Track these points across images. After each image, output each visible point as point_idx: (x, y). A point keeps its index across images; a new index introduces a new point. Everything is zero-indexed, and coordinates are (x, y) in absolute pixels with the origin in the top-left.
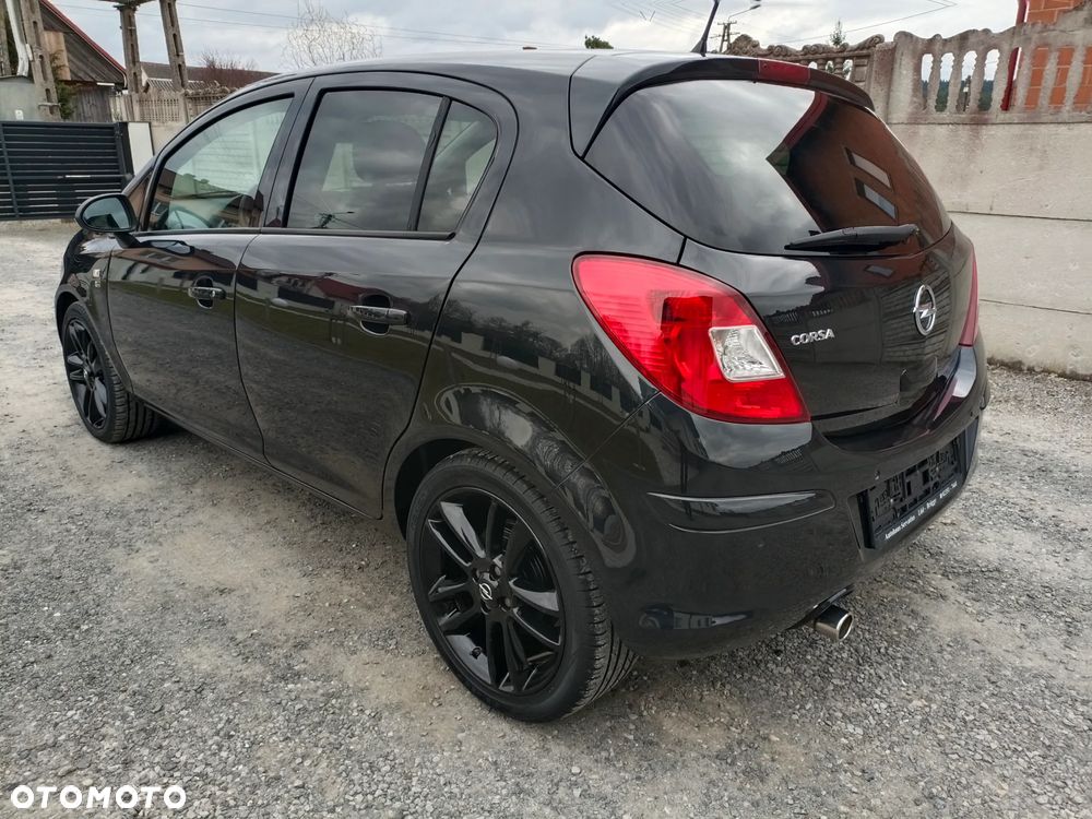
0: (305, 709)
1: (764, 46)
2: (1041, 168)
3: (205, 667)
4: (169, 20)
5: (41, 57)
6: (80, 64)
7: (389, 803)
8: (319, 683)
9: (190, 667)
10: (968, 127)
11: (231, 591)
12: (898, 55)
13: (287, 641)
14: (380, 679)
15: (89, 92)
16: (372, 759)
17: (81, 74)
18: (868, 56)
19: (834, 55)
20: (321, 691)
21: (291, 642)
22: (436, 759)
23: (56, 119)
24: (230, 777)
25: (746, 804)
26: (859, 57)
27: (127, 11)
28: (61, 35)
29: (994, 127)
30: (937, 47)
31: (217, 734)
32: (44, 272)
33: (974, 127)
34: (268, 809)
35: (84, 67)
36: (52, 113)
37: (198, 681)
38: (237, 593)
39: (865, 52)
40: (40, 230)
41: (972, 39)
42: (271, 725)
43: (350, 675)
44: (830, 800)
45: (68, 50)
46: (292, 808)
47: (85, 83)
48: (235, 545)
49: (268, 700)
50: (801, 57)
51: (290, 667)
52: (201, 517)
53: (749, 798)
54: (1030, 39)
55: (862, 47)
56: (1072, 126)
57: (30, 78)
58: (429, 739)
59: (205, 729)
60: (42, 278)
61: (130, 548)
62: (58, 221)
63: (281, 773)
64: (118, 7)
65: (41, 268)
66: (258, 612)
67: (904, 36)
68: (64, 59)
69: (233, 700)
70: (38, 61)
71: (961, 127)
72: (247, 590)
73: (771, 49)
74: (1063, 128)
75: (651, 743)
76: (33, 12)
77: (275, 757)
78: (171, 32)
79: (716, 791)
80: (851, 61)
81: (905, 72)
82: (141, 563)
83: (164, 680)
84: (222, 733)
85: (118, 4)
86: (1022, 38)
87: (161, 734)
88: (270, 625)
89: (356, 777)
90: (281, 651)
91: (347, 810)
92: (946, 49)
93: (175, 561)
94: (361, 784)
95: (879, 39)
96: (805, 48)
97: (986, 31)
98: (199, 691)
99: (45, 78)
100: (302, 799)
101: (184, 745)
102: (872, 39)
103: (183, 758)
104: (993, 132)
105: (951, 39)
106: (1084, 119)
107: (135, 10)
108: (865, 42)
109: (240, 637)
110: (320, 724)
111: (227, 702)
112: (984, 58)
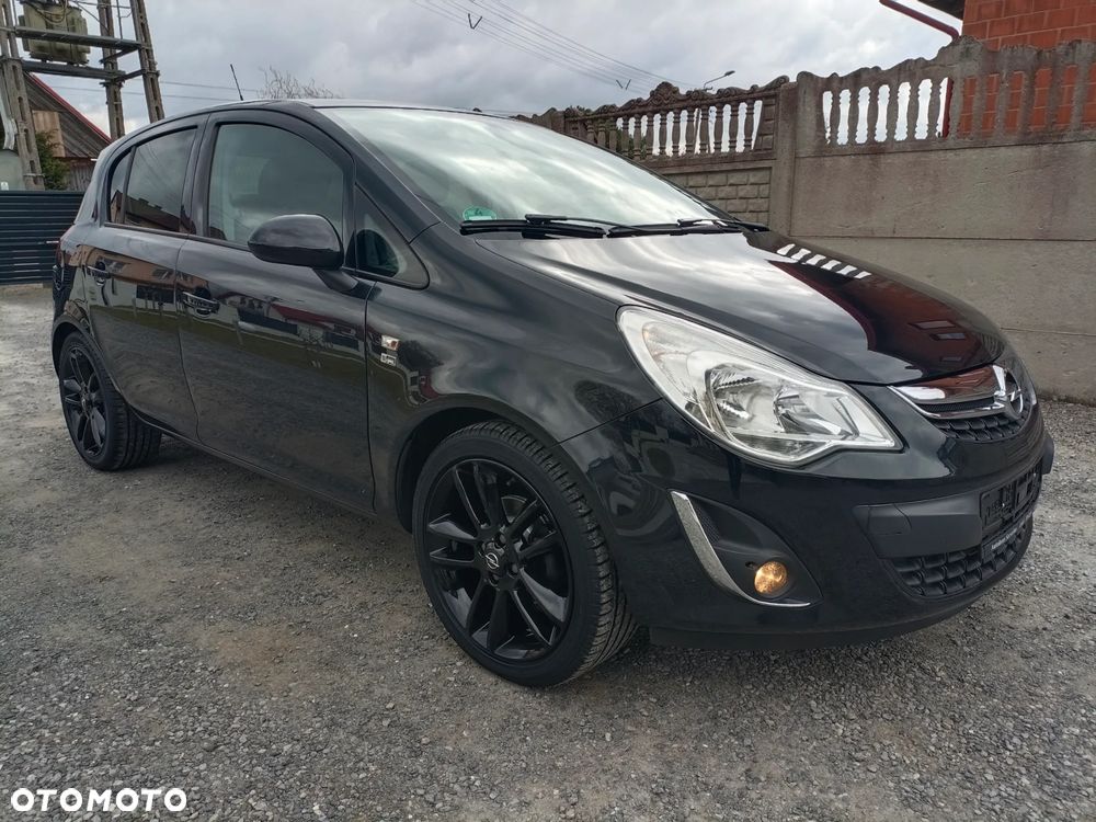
0: (152, 668)
1: (683, 92)
2: (934, 192)
3: (68, 638)
4: (151, 93)
5: (26, 131)
6: (74, 141)
7: (206, 736)
8: (171, 648)
9: (53, 639)
10: (868, 157)
11: (112, 578)
12: (801, 93)
13: (151, 617)
14: (231, 644)
15: (82, 167)
16: (204, 704)
17: (75, 151)
18: (775, 96)
19: (745, 97)
20: (171, 654)
21: (156, 617)
22: (262, 702)
23: (40, 187)
24: (63, 722)
25: (540, 726)
26: (767, 97)
27: (112, 88)
28: (56, 114)
29: (891, 156)
30: (835, 84)
31: (62, 689)
32: (14, 329)
33: (873, 156)
34: (91, 746)
35: (78, 144)
36: (36, 182)
37: (58, 648)
38: (117, 580)
39: (772, 92)
40: (21, 295)
41: (864, 76)
42: (116, 681)
43: (203, 641)
44: (621, 721)
45: (63, 129)
46: (114, 743)
47: (79, 159)
48: (126, 543)
49: (119, 662)
50: (716, 100)
51: (149, 636)
52: (102, 521)
53: (545, 722)
54: (915, 74)
55: (768, 88)
56: (958, 152)
57: (15, 151)
58: (263, 688)
59: (51, 686)
60: (11, 334)
61: (26, 547)
62: (41, 285)
63: (113, 718)
64: (104, 84)
65: (11, 326)
66: (131, 595)
67: (804, 76)
68: (59, 137)
69: (85, 663)
70: (22, 134)
71: (861, 157)
72: (127, 578)
73: (689, 93)
74: (950, 155)
75: (469, 683)
76: (18, 88)
77: (111, 705)
78: (154, 106)
79: (516, 717)
80: (761, 102)
81: (809, 109)
82: (35, 559)
83: (24, 650)
84: (66, 689)
85: (103, 81)
86: (908, 73)
87: (9, 691)
88: (141, 604)
89: (182, 719)
90: (144, 624)
91: (164, 744)
92: (843, 86)
93: (66, 557)
94: (185, 724)
95: (784, 79)
96: (719, 91)
97: (876, 69)
98: (57, 656)
99: (30, 150)
100: (125, 737)
101: (28, 699)
102: (778, 79)
103: (22, 710)
104: (889, 161)
105: (846, 77)
106: (967, 145)
107: (120, 86)
108: (772, 83)
109: (109, 614)
110: (162, 679)
111: (80, 665)
112: (877, 93)
